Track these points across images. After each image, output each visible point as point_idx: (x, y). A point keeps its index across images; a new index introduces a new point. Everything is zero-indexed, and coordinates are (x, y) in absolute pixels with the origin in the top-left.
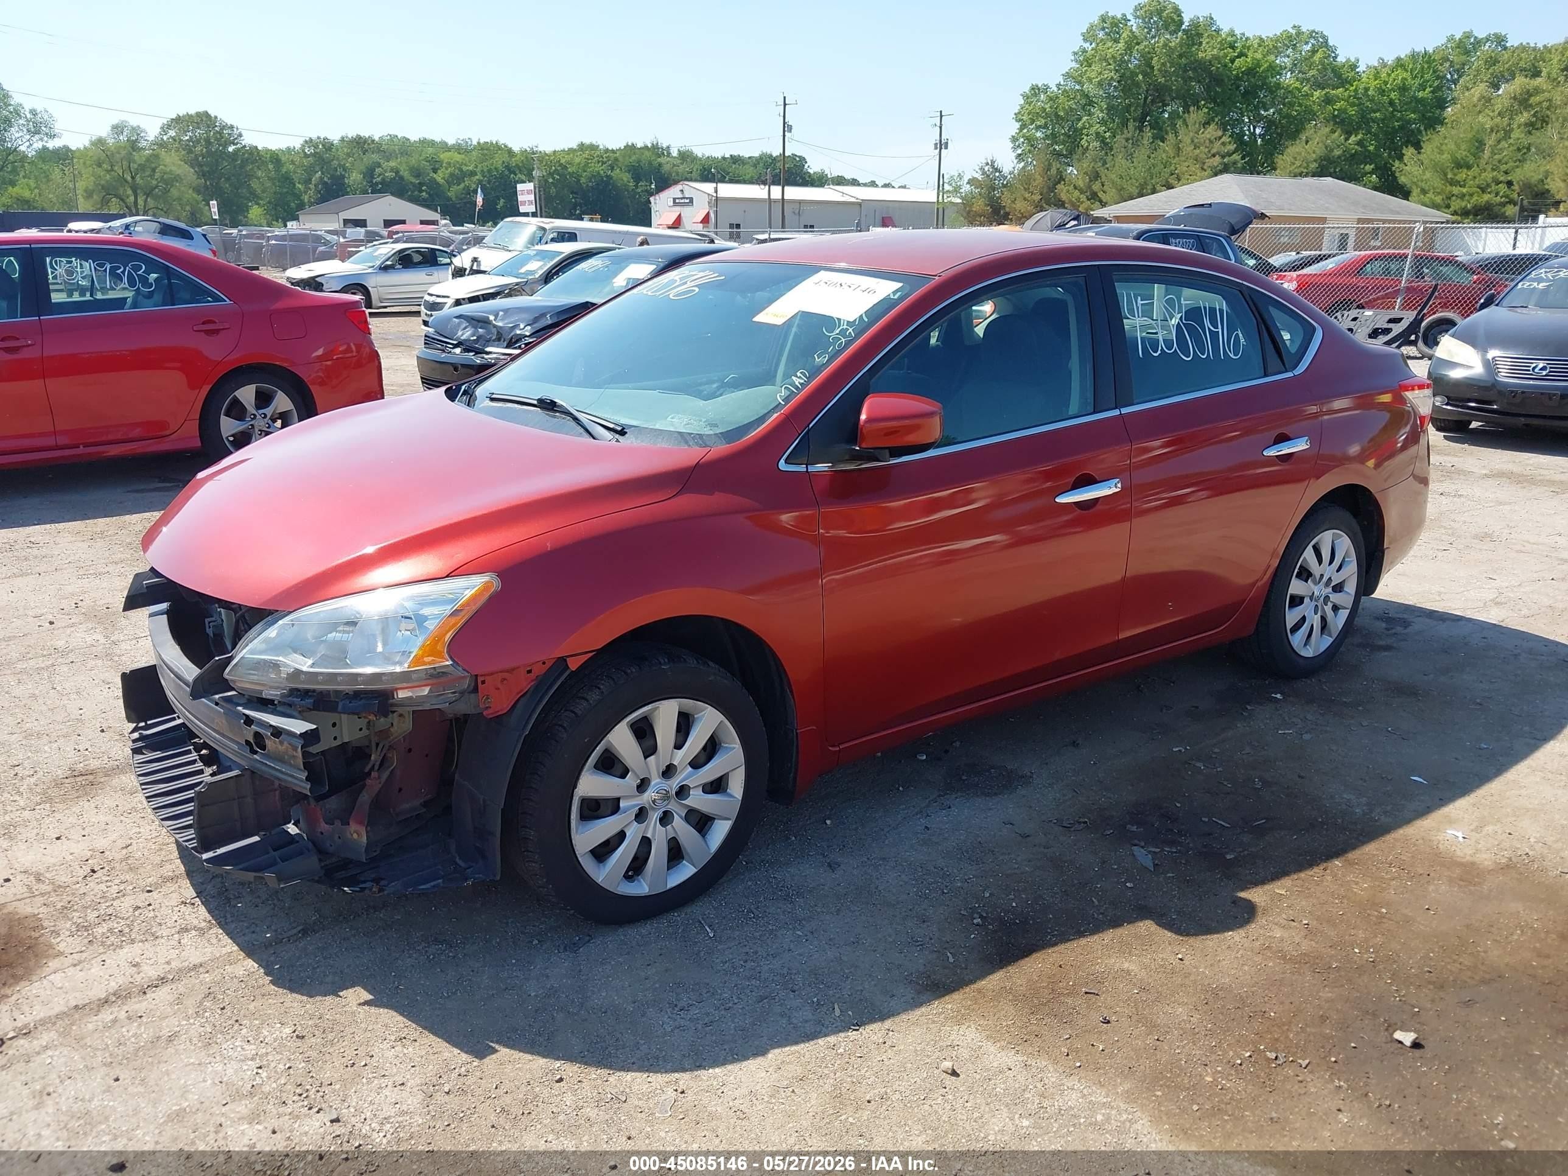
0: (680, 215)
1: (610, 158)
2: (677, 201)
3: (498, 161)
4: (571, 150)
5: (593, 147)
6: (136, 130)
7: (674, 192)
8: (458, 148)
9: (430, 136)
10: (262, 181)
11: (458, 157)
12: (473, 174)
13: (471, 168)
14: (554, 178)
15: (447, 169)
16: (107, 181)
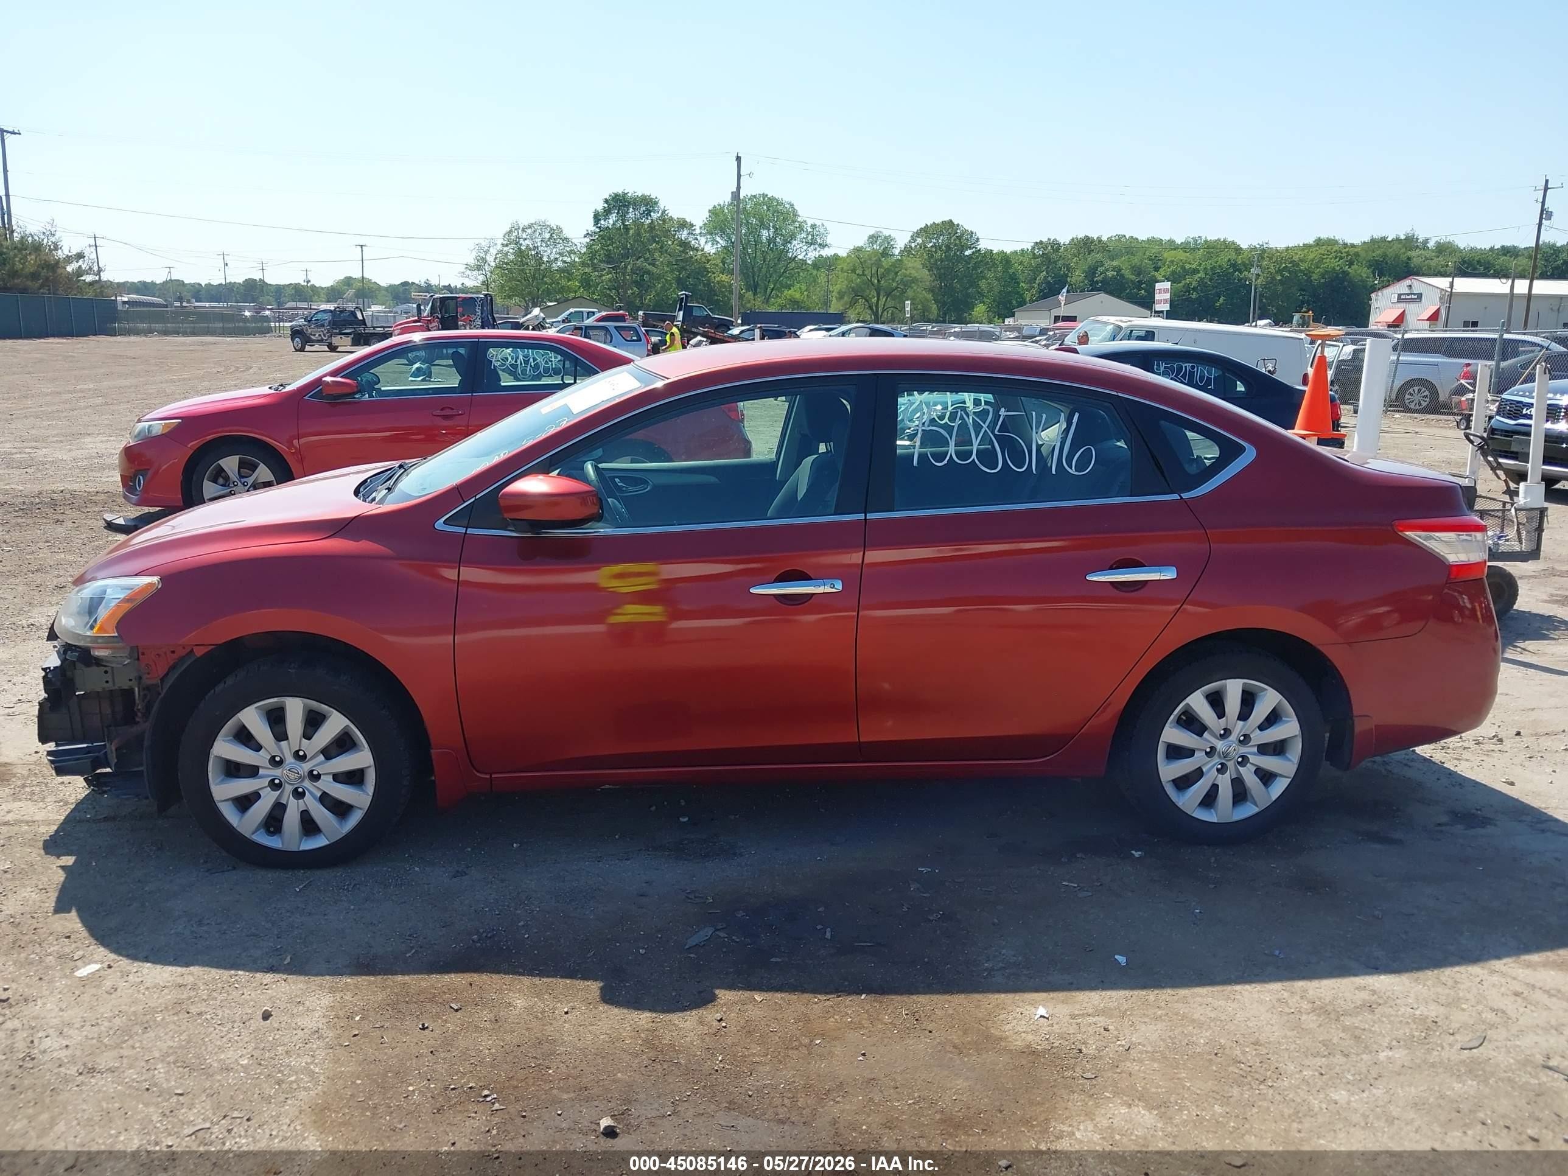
0: (1404, 311)
1: (1349, 254)
2: (1403, 297)
3: (1223, 259)
4: (1307, 246)
5: (1331, 242)
6: (888, 239)
7: (1402, 287)
8: (1186, 247)
9: (1158, 235)
10: (990, 282)
11: (1182, 255)
12: (1195, 271)
13: (1194, 266)
14: (1282, 276)
15: (1169, 267)
16: (857, 285)
